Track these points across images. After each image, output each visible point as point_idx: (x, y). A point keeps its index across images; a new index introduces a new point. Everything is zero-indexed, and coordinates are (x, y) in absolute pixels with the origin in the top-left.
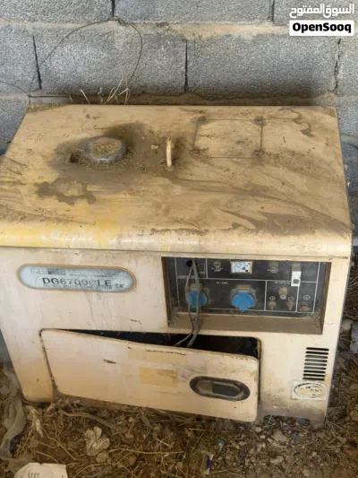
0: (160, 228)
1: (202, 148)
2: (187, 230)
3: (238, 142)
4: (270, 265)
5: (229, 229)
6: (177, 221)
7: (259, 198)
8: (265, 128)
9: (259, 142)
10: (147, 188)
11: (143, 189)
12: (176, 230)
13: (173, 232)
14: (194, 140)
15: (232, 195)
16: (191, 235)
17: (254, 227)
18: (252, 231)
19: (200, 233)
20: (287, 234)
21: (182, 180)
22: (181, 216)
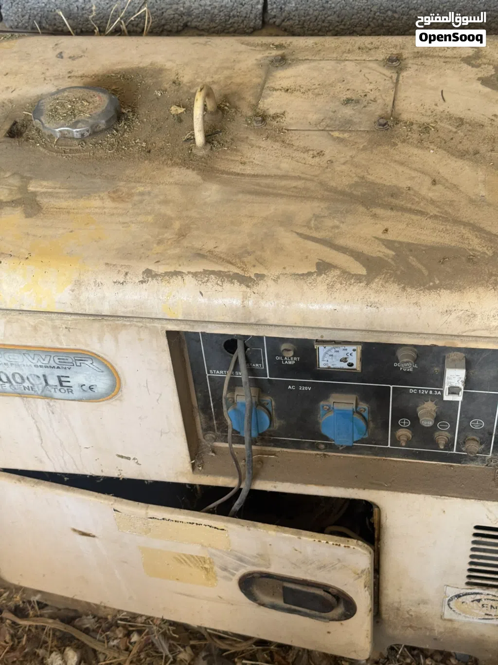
0: (161, 269)
1: (272, 112)
2: (219, 274)
3: (348, 101)
4: (400, 354)
5: (310, 274)
6: (200, 255)
7: (380, 211)
8: (404, 74)
9: (389, 100)
10: (148, 189)
11: (141, 189)
12: (195, 275)
13: (189, 279)
14: (259, 96)
15: (323, 205)
16: (227, 286)
17: (363, 271)
18: (359, 278)
19: (245, 281)
20: (436, 287)
21: (223, 172)
22: (210, 245)
